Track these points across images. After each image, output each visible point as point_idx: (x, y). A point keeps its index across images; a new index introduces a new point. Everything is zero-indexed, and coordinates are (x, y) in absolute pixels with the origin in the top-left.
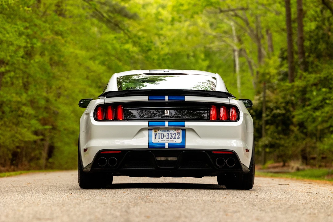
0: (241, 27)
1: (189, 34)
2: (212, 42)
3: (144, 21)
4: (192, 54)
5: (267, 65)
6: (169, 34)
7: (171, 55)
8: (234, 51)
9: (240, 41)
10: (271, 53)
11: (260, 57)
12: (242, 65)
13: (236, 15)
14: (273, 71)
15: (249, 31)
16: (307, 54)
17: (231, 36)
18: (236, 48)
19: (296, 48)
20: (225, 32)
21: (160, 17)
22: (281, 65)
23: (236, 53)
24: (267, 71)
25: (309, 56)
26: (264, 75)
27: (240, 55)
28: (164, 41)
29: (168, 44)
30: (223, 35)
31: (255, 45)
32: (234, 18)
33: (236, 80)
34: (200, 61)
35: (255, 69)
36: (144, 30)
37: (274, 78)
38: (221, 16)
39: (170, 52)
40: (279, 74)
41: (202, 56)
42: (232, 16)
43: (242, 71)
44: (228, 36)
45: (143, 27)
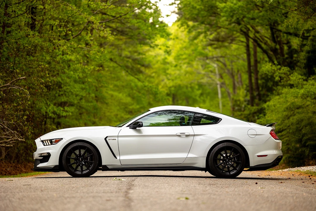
0: (222, 68)
1: (187, 72)
2: (203, 78)
3: (156, 66)
4: (189, 86)
5: (238, 94)
6: (173, 73)
7: (175, 87)
8: (217, 84)
9: (221, 77)
10: (241, 86)
11: (234, 88)
12: (222, 93)
13: (218, 60)
14: (242, 99)
15: (226, 71)
16: (260, 89)
17: (215, 74)
18: (218, 82)
19: (254, 84)
20: (211, 72)
21: (167, 61)
22: (246, 96)
23: (219, 86)
24: (238, 99)
25: (262, 90)
26: (236, 101)
27: (221, 87)
28: (170, 78)
29: (173, 80)
30: (210, 73)
31: (231, 80)
32: (216, 62)
33: (219, 104)
34: (195, 90)
35: (232, 96)
36: (155, 72)
37: (242, 104)
38: (208, 61)
39: (174, 84)
40: (245, 101)
41: (197, 87)
42: (215, 61)
43: (223, 97)
44: (213, 74)
45: (154, 70)
